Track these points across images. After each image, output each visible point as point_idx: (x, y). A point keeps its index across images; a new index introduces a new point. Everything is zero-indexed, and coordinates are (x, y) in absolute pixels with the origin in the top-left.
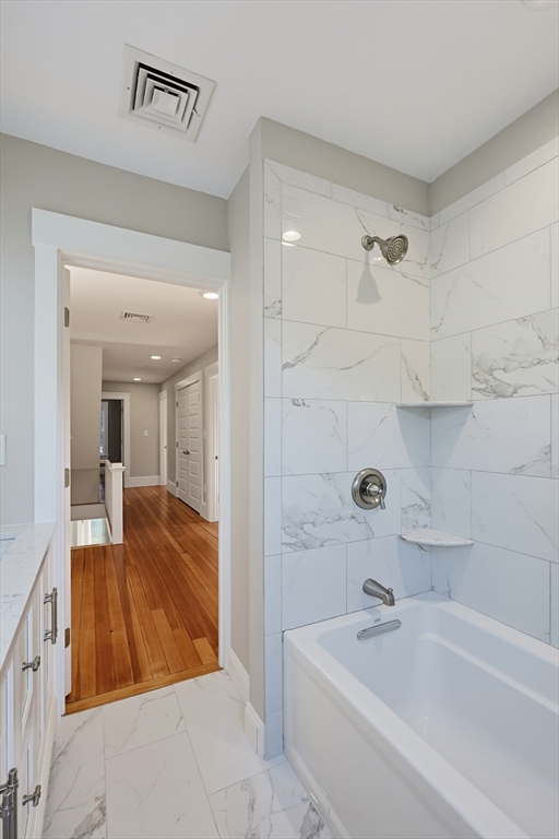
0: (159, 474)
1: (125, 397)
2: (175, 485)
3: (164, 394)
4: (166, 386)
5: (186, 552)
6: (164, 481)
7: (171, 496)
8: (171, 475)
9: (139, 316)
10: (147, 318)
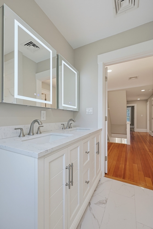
0: (147, 129)
1: (135, 105)
2: (151, 132)
3: (148, 103)
4: (149, 100)
5: (150, 152)
6: (148, 131)
7: (150, 136)
8: (150, 129)
9: (134, 77)
10: (136, 77)
